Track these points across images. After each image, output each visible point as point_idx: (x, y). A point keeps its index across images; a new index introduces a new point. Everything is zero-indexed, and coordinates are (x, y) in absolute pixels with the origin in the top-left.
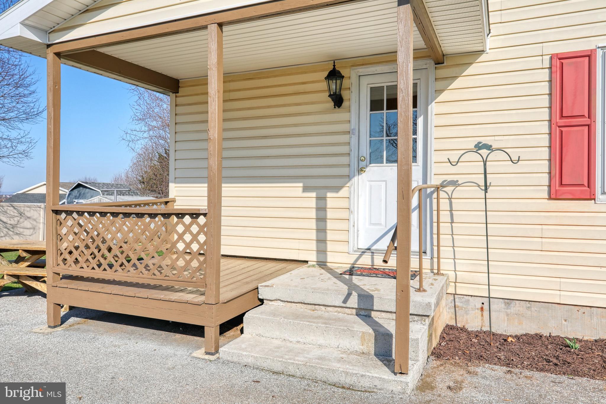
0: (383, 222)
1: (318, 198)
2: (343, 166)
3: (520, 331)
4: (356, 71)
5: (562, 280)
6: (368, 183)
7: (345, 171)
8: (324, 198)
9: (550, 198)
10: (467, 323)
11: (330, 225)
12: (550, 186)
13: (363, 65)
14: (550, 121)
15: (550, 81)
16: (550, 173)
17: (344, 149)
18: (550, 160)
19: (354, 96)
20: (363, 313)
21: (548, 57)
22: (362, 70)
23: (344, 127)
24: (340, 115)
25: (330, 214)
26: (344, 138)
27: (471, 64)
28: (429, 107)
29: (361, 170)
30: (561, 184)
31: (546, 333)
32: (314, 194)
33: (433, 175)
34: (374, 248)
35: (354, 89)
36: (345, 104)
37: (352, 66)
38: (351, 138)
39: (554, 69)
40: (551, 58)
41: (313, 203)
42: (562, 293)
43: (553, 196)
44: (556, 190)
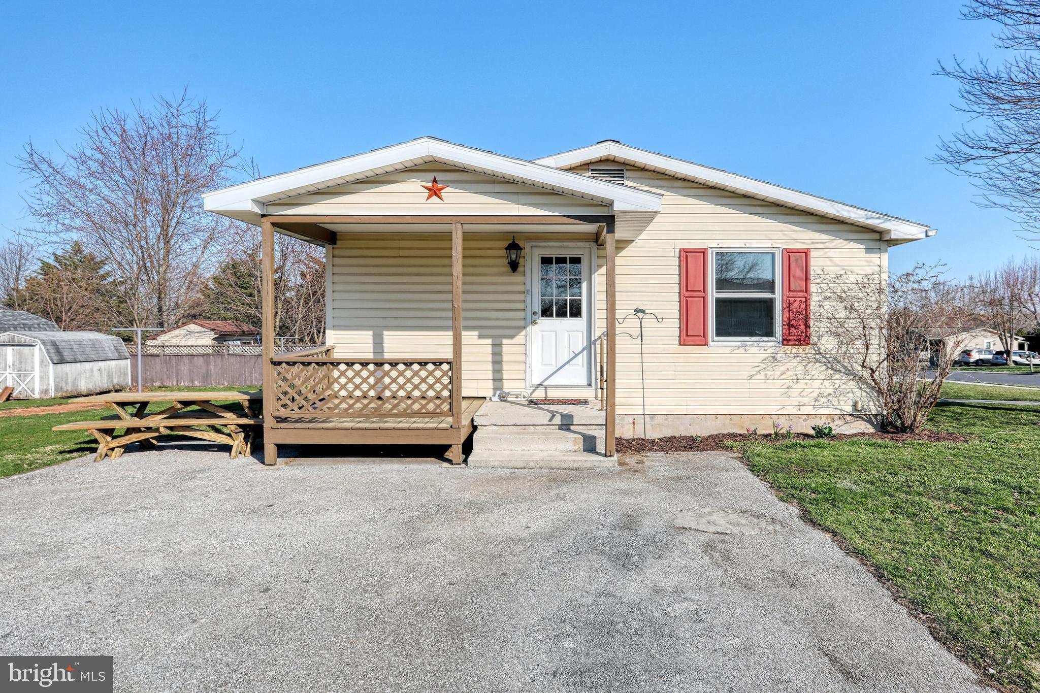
0: (554, 363)
1: (494, 345)
2: (519, 319)
3: (661, 436)
4: (531, 243)
5: (688, 399)
6: (540, 333)
7: (521, 323)
8: (500, 345)
9: (680, 344)
10: (623, 434)
11: (505, 367)
12: (680, 336)
13: (536, 239)
14: (680, 293)
15: (680, 266)
16: (680, 328)
17: (521, 306)
18: (680, 319)
19: (528, 264)
20: (564, 427)
21: (678, 250)
22: (534, 244)
23: (521, 288)
24: (516, 278)
25: (505, 358)
26: (521, 297)
27: (624, 248)
28: (593, 276)
29: (534, 322)
30: (687, 335)
31: (678, 435)
32: (489, 341)
33: (596, 327)
34: (545, 383)
35: (528, 257)
36: (520, 269)
37: (528, 239)
38: (526, 297)
39: (682, 258)
40: (680, 251)
41: (489, 349)
42: (688, 407)
43: (682, 343)
44: (684, 340)
